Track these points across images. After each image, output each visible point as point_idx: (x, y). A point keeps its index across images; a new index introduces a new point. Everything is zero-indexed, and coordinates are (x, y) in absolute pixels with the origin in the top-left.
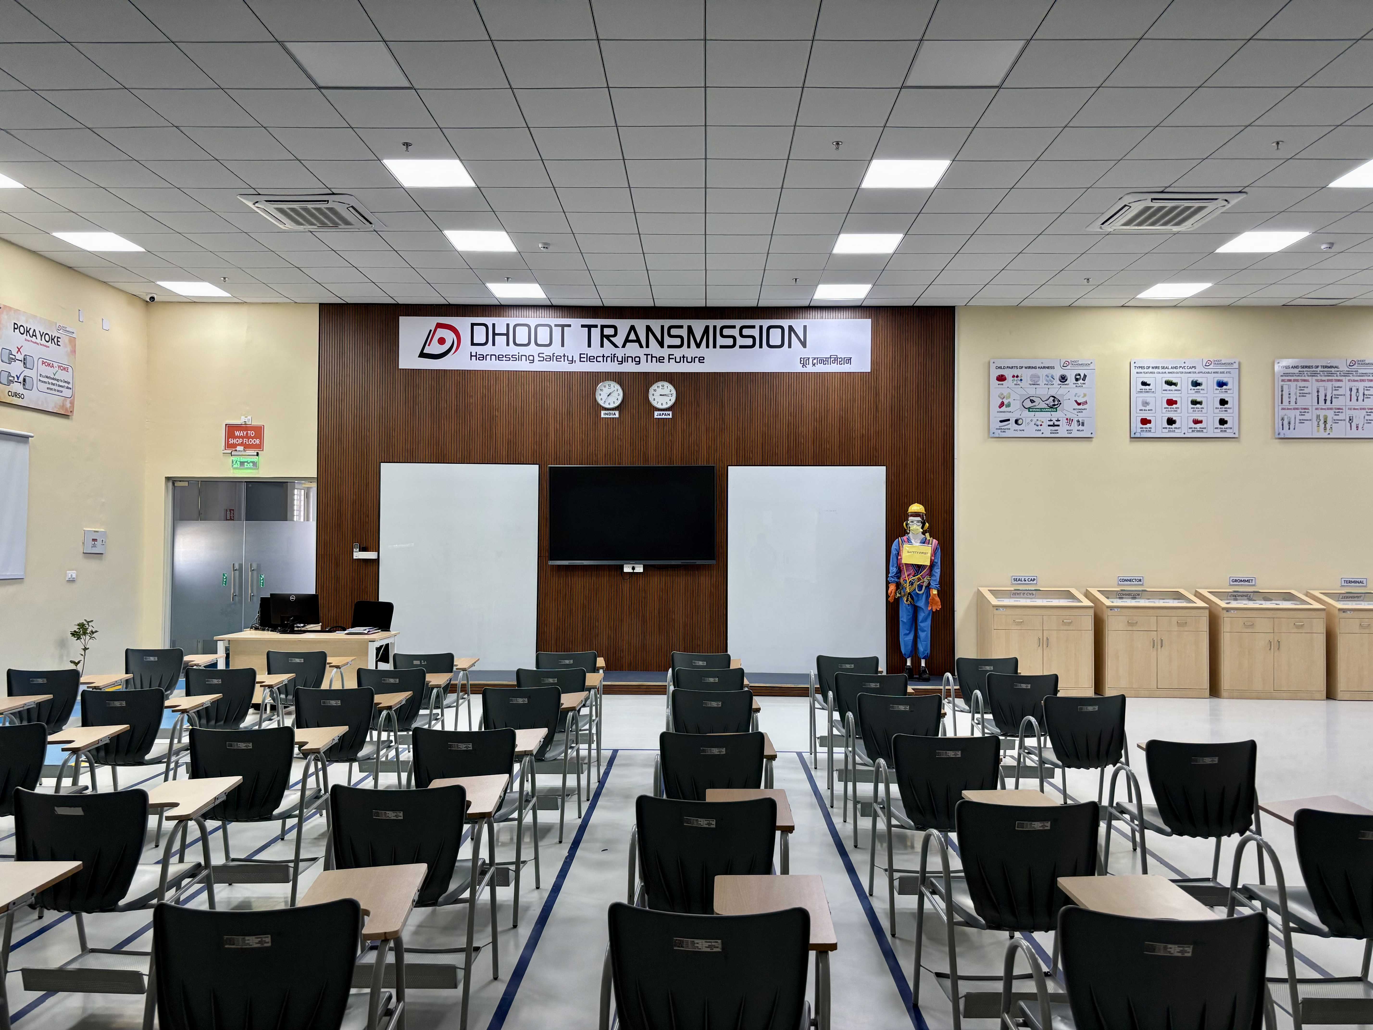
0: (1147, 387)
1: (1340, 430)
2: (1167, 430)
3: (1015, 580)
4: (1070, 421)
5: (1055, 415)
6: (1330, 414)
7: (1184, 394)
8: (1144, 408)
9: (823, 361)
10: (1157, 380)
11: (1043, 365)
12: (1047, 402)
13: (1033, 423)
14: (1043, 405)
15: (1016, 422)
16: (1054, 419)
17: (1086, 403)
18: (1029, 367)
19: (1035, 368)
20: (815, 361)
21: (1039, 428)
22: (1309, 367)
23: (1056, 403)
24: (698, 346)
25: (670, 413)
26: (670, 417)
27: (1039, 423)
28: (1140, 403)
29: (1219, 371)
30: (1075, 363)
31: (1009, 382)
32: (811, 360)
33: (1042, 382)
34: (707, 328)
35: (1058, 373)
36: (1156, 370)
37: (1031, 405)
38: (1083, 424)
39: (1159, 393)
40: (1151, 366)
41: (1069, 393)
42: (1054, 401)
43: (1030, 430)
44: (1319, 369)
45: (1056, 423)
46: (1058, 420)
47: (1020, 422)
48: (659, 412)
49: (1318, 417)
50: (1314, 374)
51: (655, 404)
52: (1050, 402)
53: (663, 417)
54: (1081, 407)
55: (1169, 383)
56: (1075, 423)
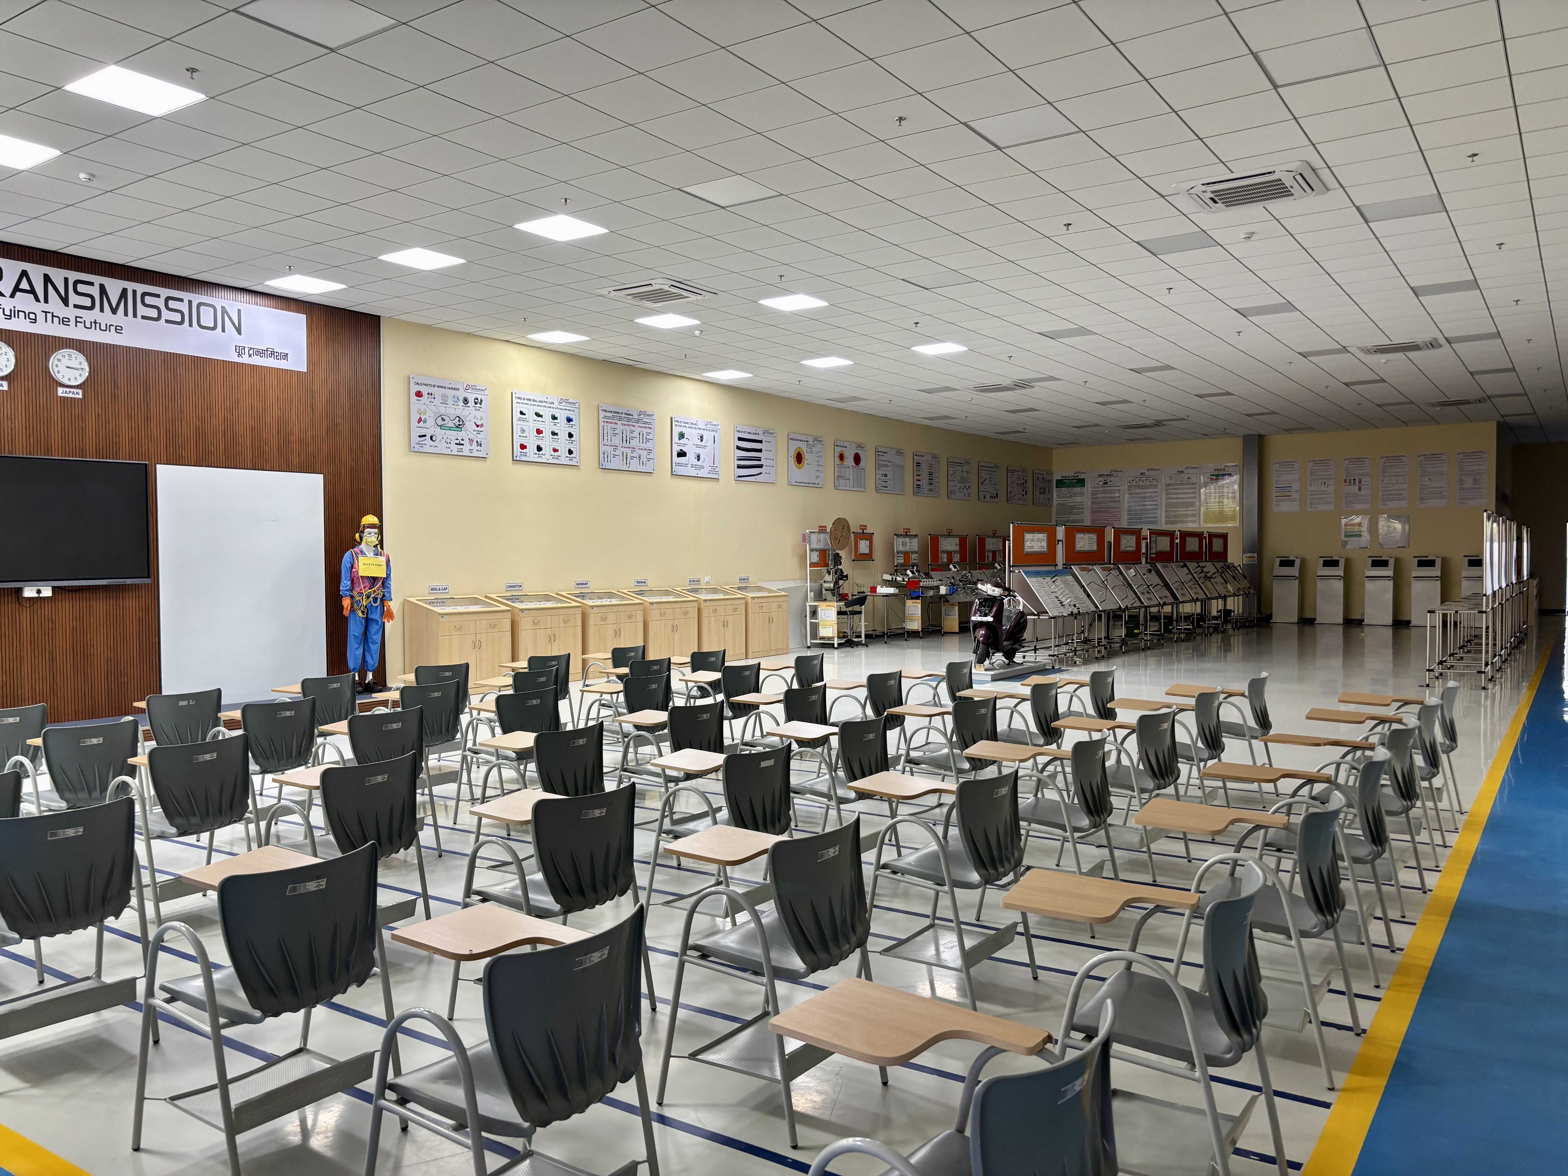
0: (523, 416)
1: (634, 465)
2: (536, 456)
3: (432, 589)
4: (471, 440)
5: (461, 434)
6: (629, 451)
7: (547, 426)
8: (522, 435)
9: (260, 353)
10: (530, 411)
11: (450, 386)
12: (454, 422)
13: (444, 440)
14: (451, 424)
15: (431, 437)
16: (460, 438)
17: (482, 425)
18: (440, 387)
19: (444, 388)
20: (251, 352)
21: (449, 445)
22: (618, 413)
23: (461, 423)
24: (114, 311)
25: (80, 391)
26: (80, 396)
27: (448, 441)
28: (519, 431)
29: (568, 408)
30: (474, 388)
31: (425, 399)
32: (247, 349)
33: (450, 402)
34: (125, 291)
35: (462, 394)
36: (529, 402)
37: (442, 422)
38: (481, 446)
39: (531, 423)
40: (527, 398)
41: (470, 414)
42: (459, 421)
43: (442, 448)
44: (623, 415)
45: (461, 442)
46: (463, 440)
47: (434, 438)
48: (65, 389)
49: (623, 453)
50: (620, 419)
51: (59, 377)
52: (456, 421)
53: (71, 395)
54: (479, 429)
55: (538, 415)
56: (475, 443)
